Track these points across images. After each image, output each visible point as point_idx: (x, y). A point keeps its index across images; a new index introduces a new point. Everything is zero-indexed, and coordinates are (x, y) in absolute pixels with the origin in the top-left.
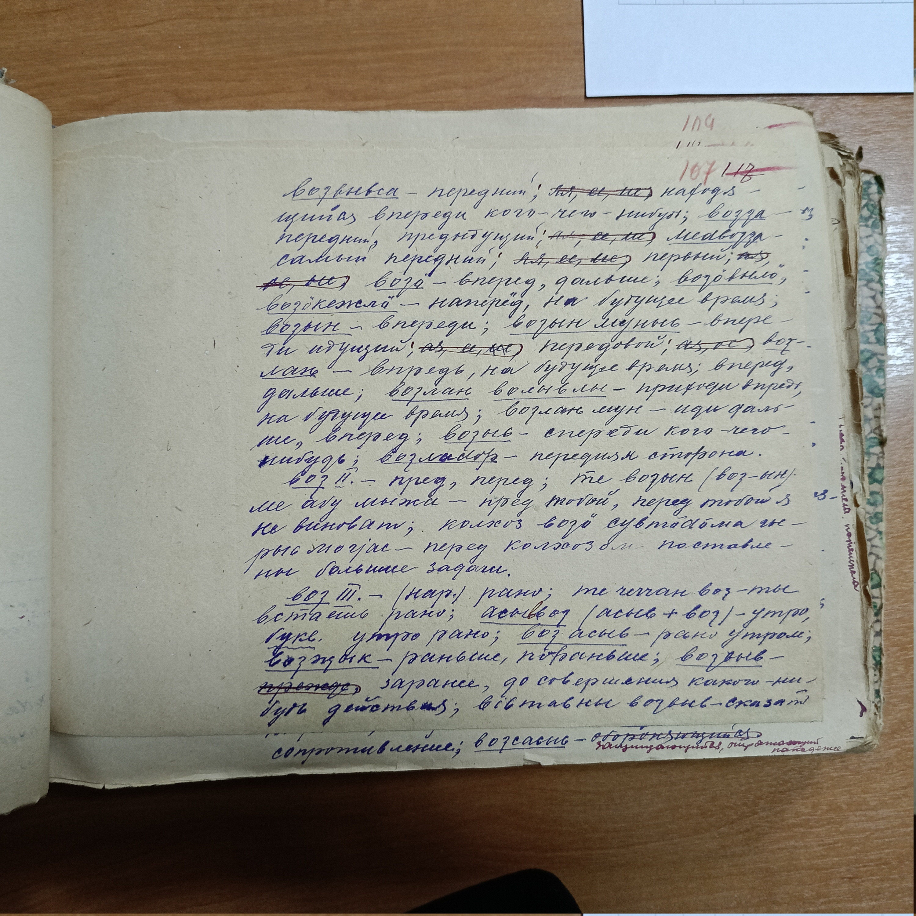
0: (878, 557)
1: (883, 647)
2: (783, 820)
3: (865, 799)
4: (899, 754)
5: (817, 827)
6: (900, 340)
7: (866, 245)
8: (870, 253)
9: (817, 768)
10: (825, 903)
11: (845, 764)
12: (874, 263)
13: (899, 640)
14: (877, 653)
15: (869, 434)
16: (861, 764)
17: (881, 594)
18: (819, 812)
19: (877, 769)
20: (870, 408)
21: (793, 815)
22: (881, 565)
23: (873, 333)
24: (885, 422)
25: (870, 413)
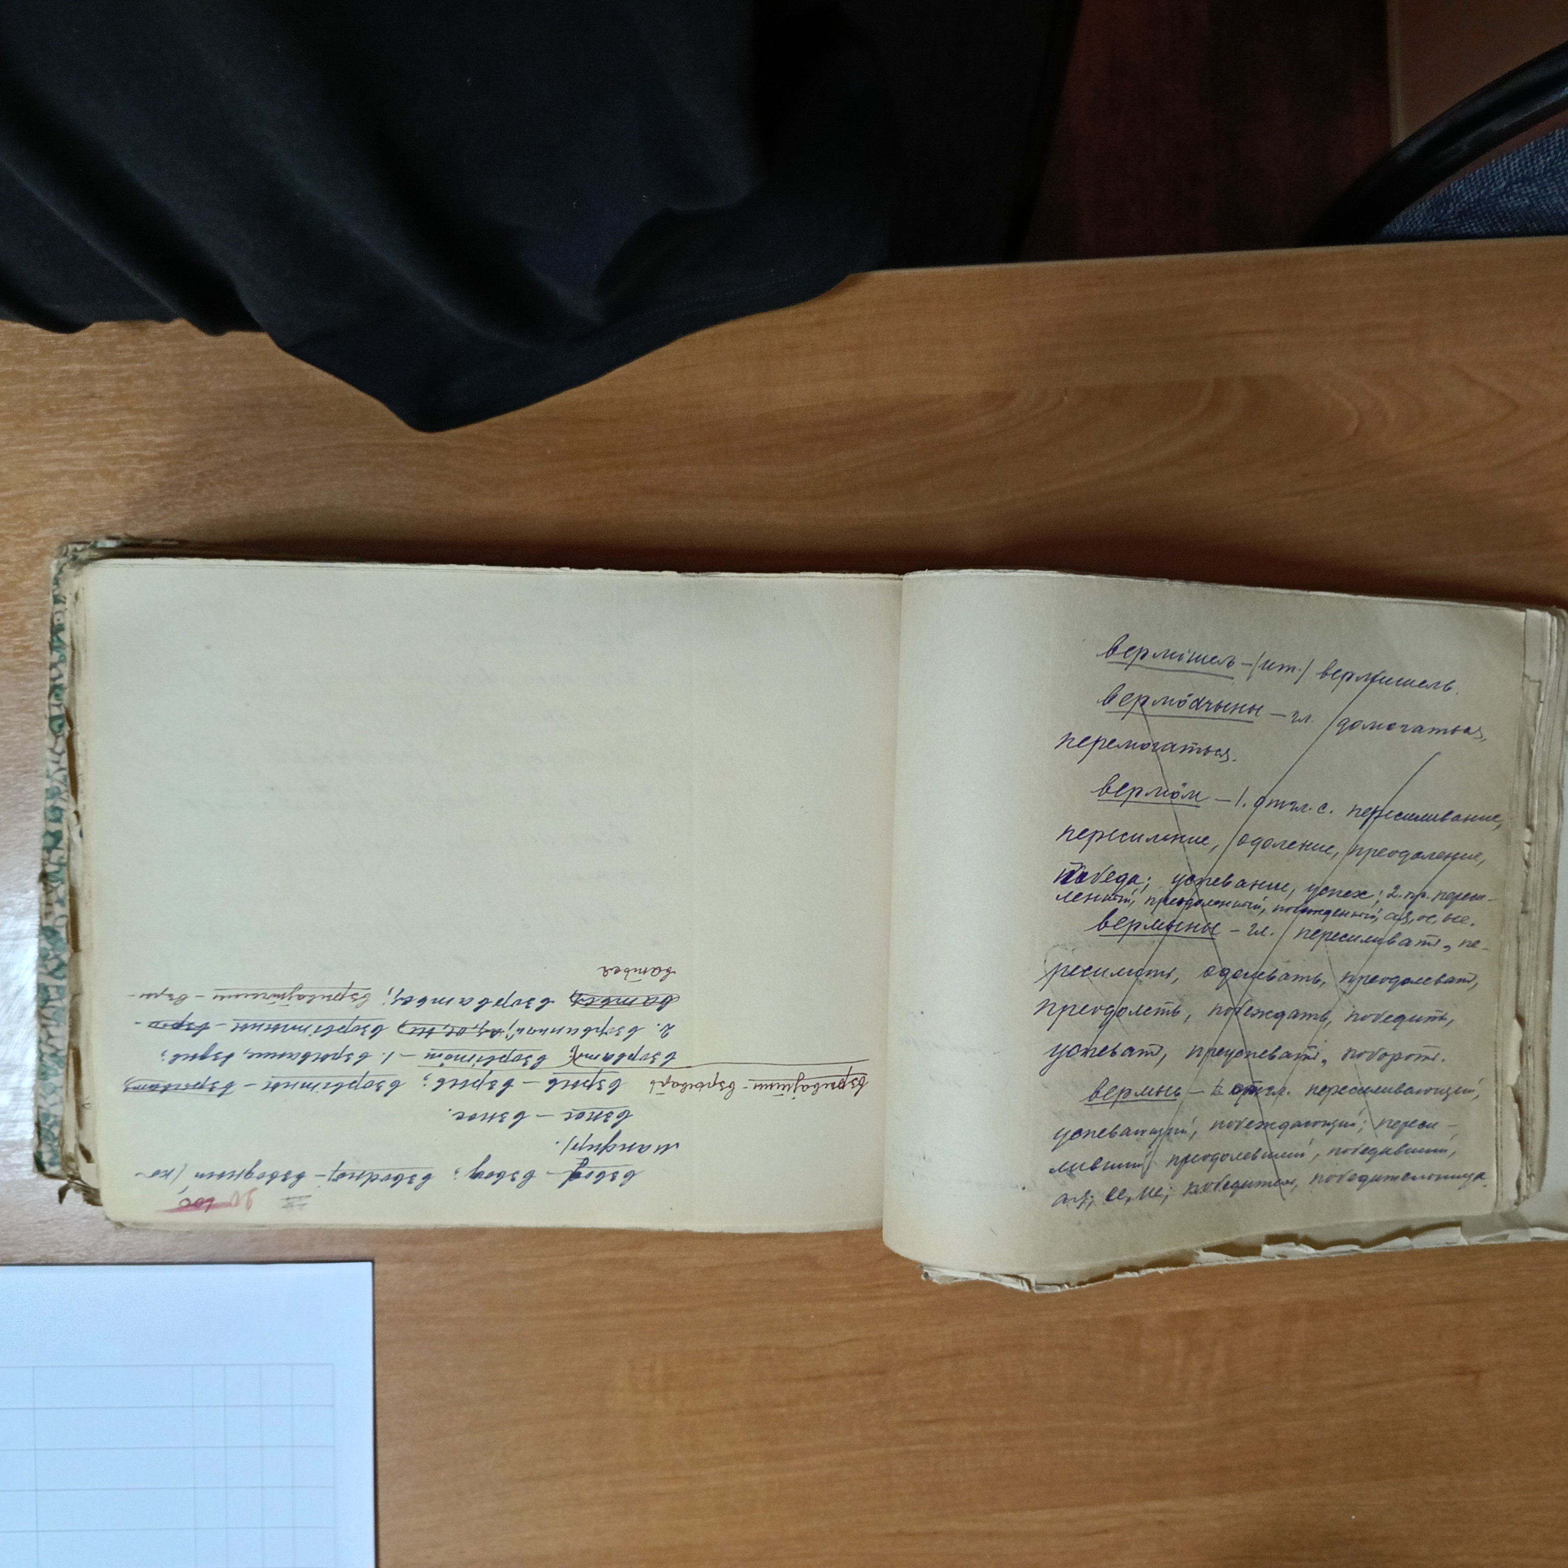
0: (52, 750)
1: (49, 651)
2: (169, 465)
3: (74, 484)
4: (34, 532)
5: (130, 455)
7: (58, 1095)
8: (52, 1086)
9: (127, 521)
10: (121, 371)
11: (98, 524)
12: (49, 1075)
13: (32, 658)
14: (56, 644)
15: (58, 886)
17: (50, 709)
18: (127, 472)
19: (60, 516)
21: (157, 470)
22: (49, 741)
23: (52, 997)
24: (40, 898)
25: (58, 910)
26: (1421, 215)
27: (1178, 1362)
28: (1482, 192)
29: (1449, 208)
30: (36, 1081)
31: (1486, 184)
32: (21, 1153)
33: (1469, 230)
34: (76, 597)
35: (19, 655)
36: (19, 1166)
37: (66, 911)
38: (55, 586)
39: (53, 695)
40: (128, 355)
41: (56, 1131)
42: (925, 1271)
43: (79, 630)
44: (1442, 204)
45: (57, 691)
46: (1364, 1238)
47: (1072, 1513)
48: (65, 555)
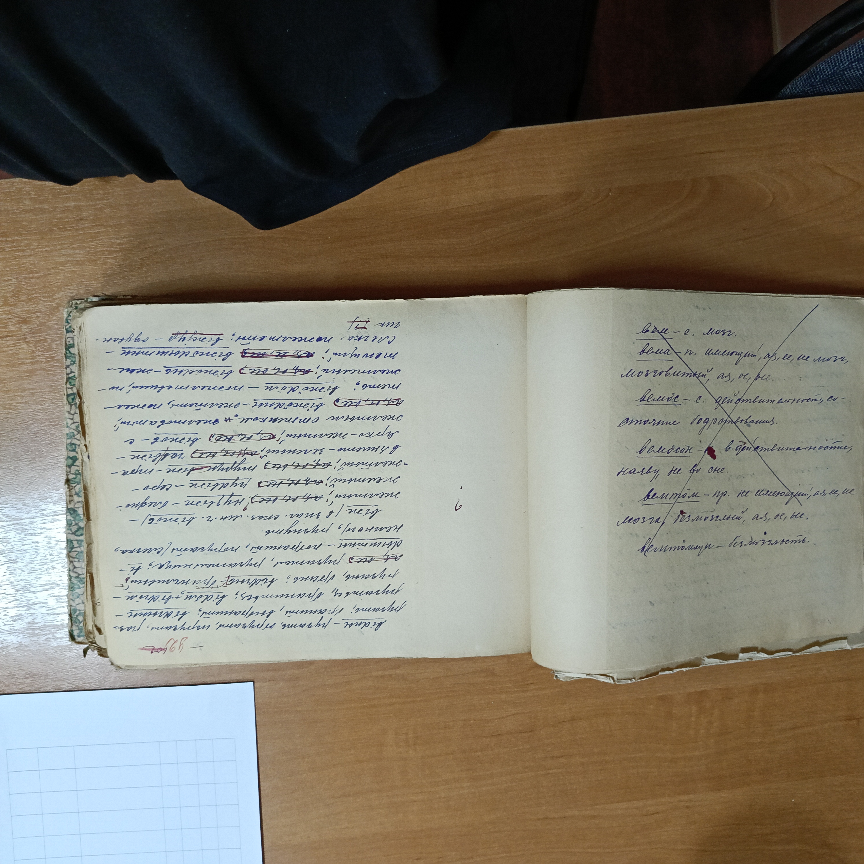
1: (65, 359)
2: (124, 254)
3: (74, 268)
4: (53, 295)
5: (104, 250)
6: (59, 543)
8: (77, 594)
9: (104, 286)
10: (96, 205)
11: (88, 288)
12: (75, 588)
13: (55, 363)
19: (67, 286)
20: (76, 501)
21: (118, 258)
22: (67, 408)
23: (75, 546)
24: (66, 493)
25: (76, 498)
26: (801, 83)
27: (693, 719)
28: (835, 68)
29: (817, 79)
30: (68, 591)
31: (837, 64)
32: (62, 631)
33: (828, 90)
34: (80, 328)
35: (49, 361)
36: (61, 638)
37: (82, 499)
38: (66, 324)
39: (68, 383)
40: (99, 196)
41: (81, 618)
42: (556, 674)
43: (82, 347)
44: (813, 76)
45: (70, 380)
46: (794, 648)
47: (640, 804)
48: (71, 306)
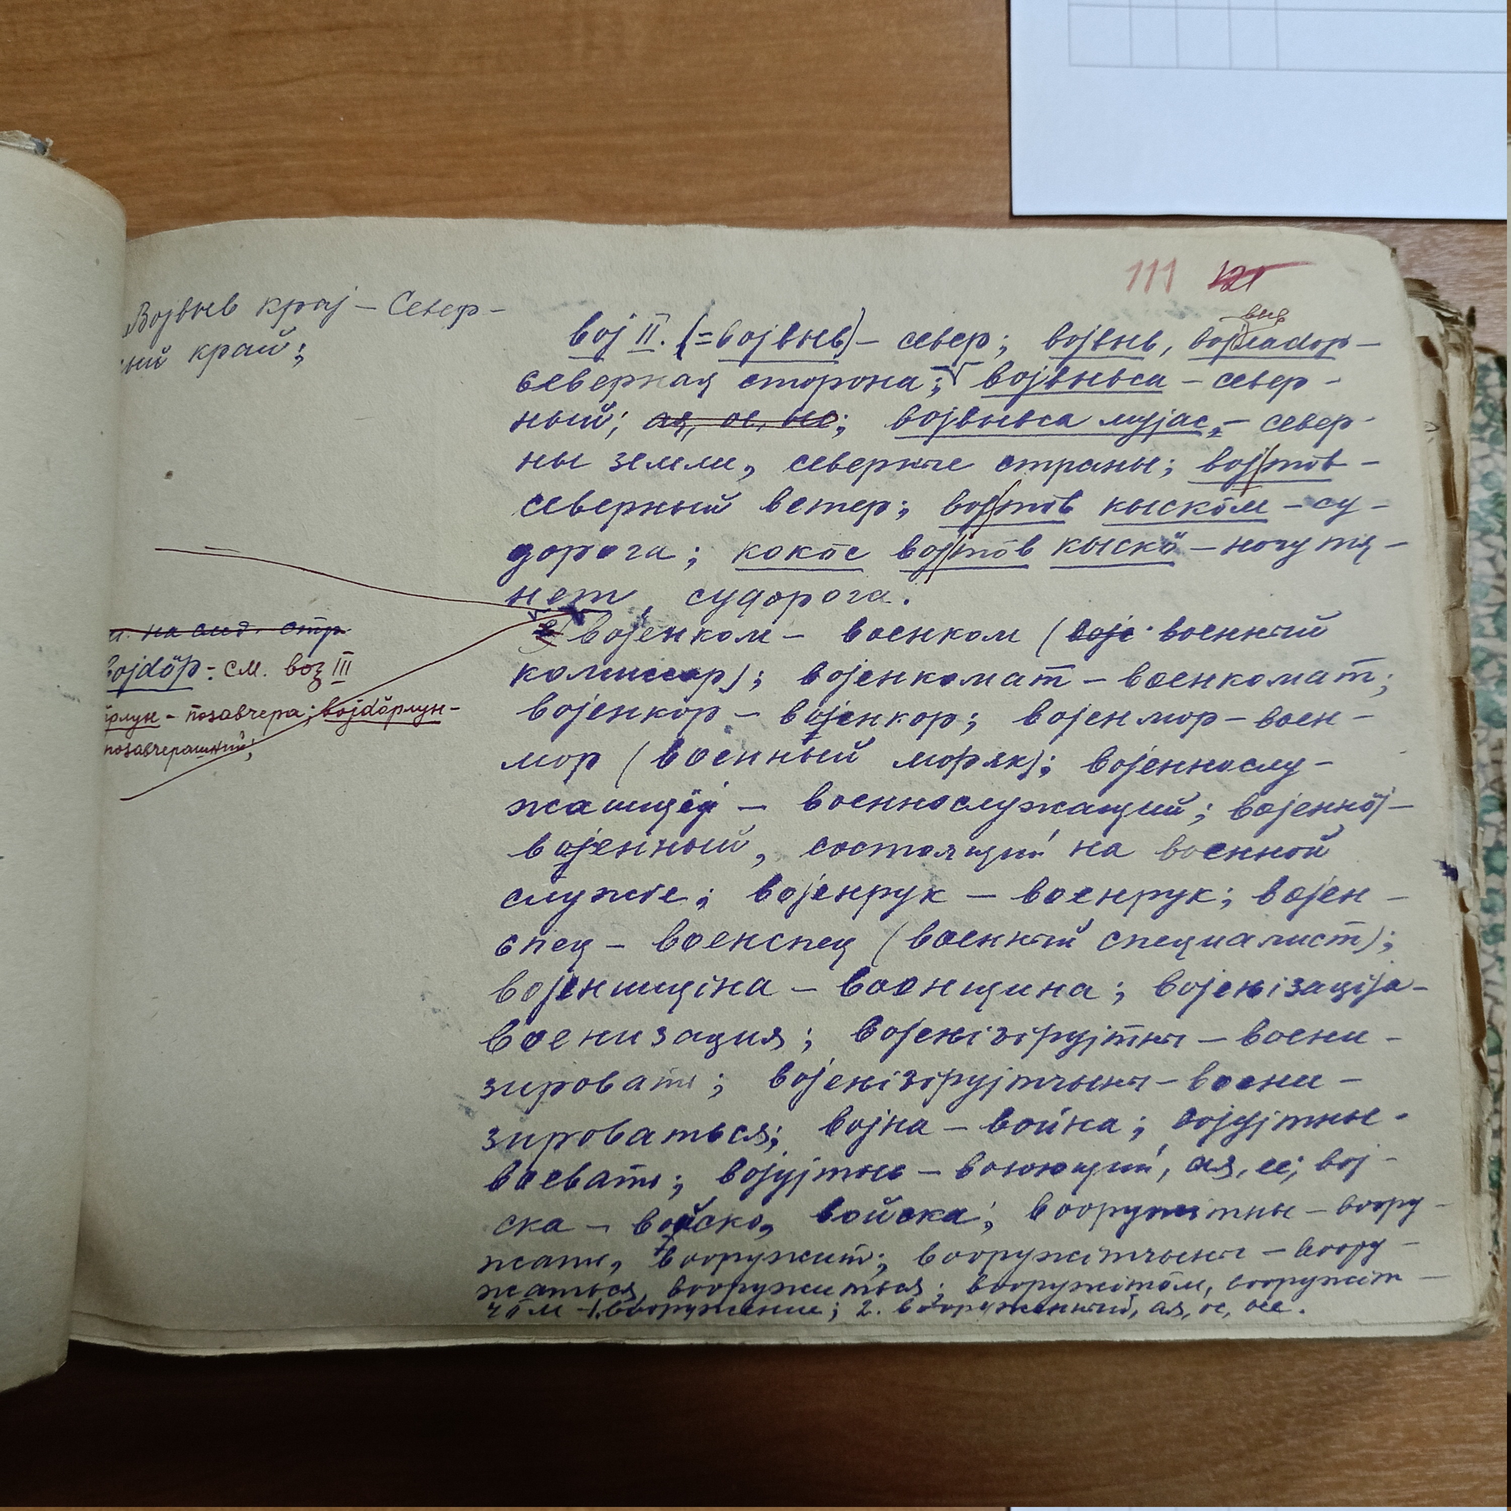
0: (1496, 1001)
7: (1480, 472)
8: (1487, 485)
12: (1491, 502)
14: (1495, 1169)
15: (1485, 789)
16: (1465, 1361)
17: (1502, 1066)
20: (1486, 746)
22: (1502, 1015)
23: (1490, 619)
25: (1486, 753)
